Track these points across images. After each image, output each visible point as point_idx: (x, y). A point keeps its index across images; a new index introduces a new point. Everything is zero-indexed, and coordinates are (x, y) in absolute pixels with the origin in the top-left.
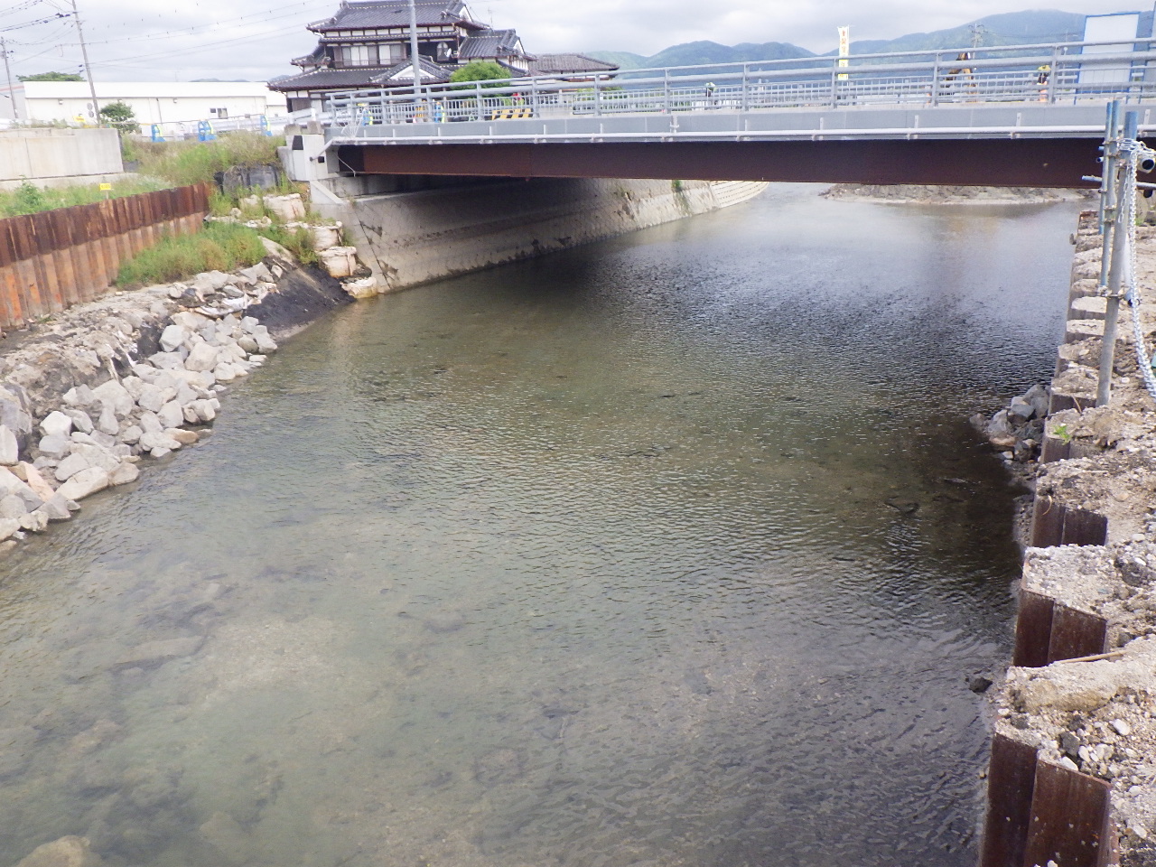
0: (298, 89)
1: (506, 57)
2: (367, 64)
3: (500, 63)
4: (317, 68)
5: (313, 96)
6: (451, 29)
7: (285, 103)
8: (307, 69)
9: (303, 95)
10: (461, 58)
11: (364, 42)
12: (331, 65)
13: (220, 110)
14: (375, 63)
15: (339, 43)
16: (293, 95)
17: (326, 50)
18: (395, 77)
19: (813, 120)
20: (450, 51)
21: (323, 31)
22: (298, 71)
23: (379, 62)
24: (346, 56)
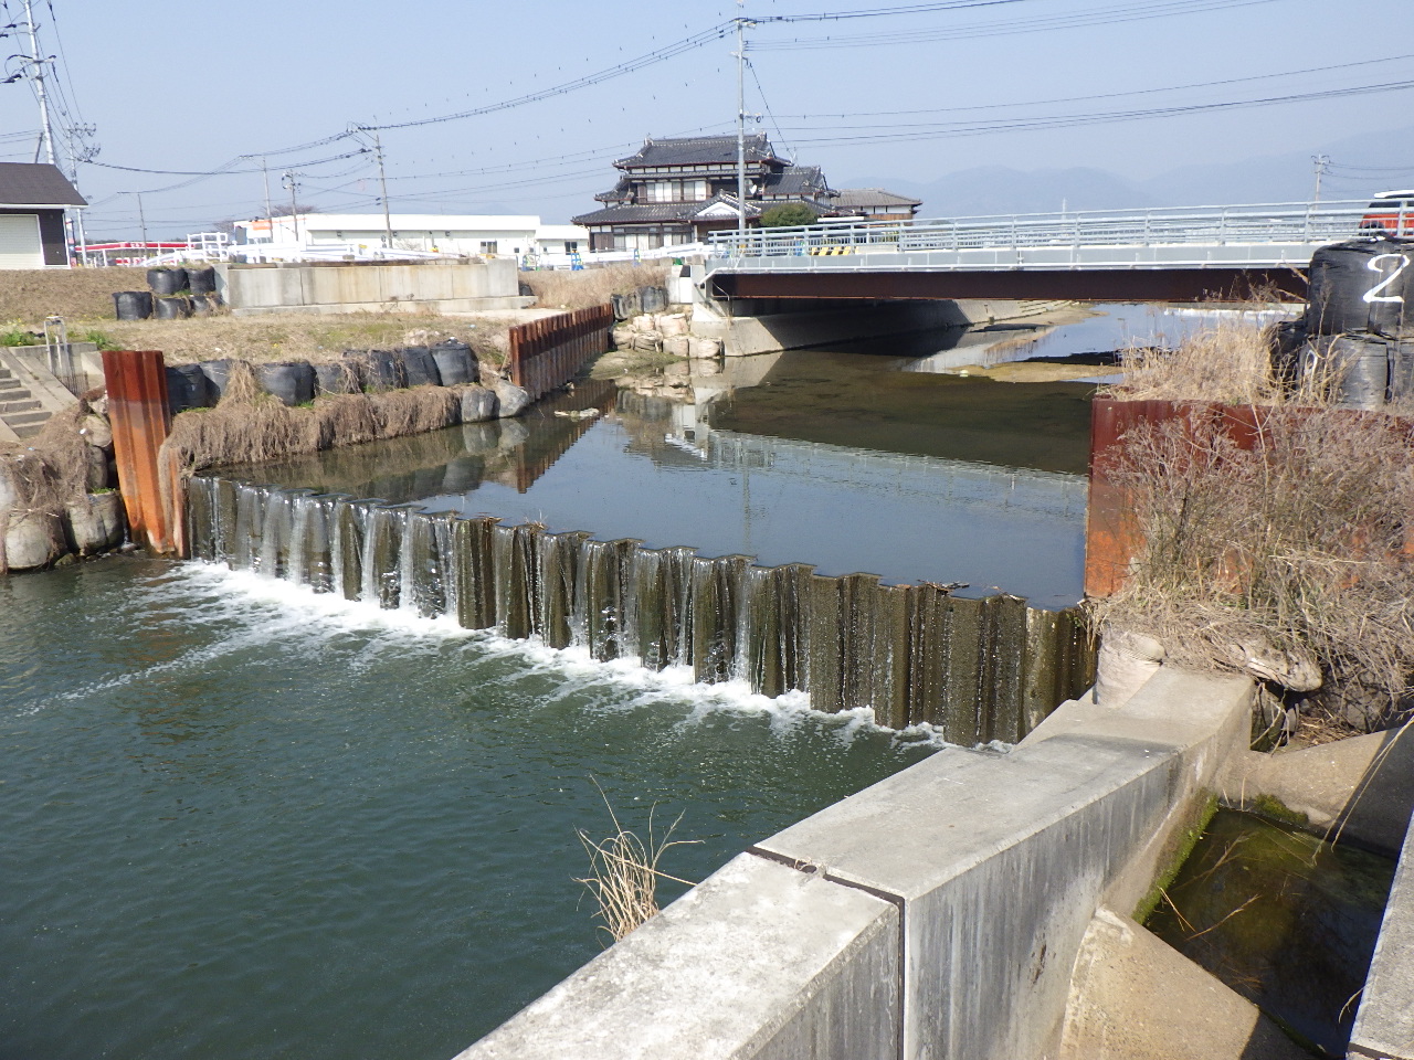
0: (601, 225)
1: (811, 194)
2: (670, 200)
3: (806, 200)
4: (621, 204)
5: (616, 231)
6: (758, 166)
7: (587, 237)
8: (610, 205)
9: (607, 229)
10: (766, 195)
11: (669, 179)
12: (633, 201)
13: (490, 243)
14: (679, 199)
15: (644, 179)
16: (596, 230)
17: (628, 185)
18: (702, 214)
19: (1130, 254)
20: (755, 187)
21: (629, 169)
22: (601, 206)
23: (682, 198)
24: (650, 192)
